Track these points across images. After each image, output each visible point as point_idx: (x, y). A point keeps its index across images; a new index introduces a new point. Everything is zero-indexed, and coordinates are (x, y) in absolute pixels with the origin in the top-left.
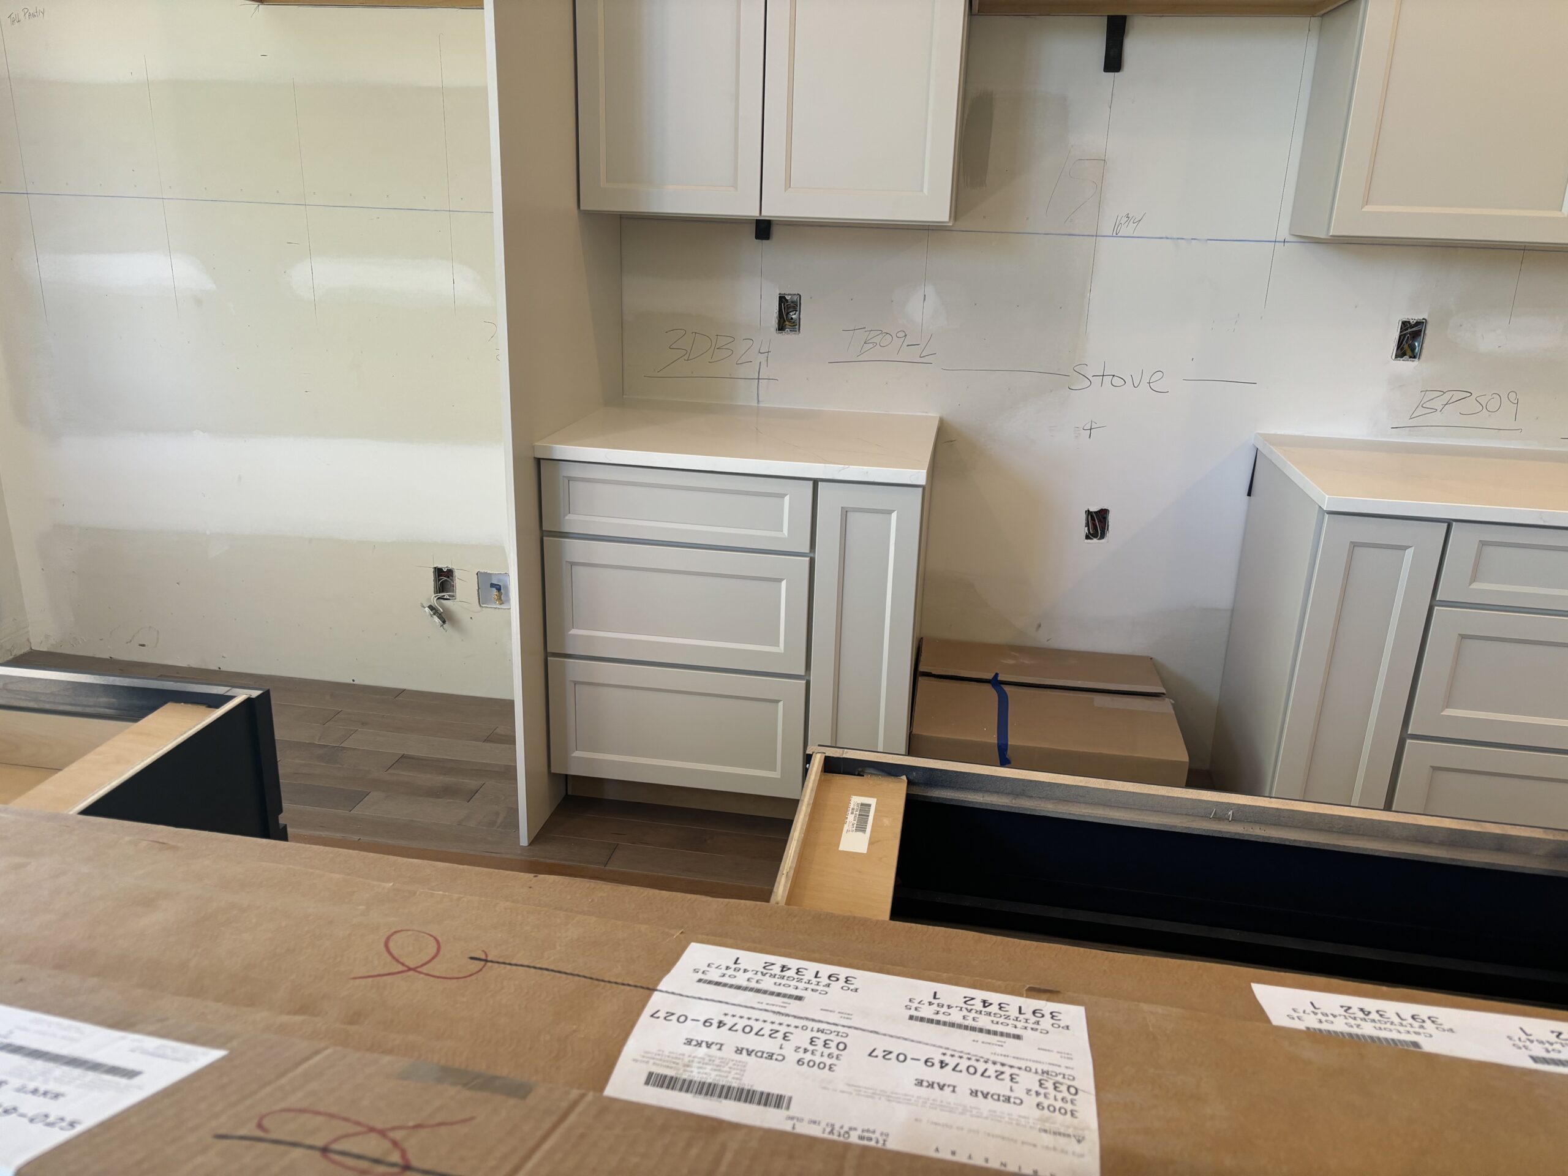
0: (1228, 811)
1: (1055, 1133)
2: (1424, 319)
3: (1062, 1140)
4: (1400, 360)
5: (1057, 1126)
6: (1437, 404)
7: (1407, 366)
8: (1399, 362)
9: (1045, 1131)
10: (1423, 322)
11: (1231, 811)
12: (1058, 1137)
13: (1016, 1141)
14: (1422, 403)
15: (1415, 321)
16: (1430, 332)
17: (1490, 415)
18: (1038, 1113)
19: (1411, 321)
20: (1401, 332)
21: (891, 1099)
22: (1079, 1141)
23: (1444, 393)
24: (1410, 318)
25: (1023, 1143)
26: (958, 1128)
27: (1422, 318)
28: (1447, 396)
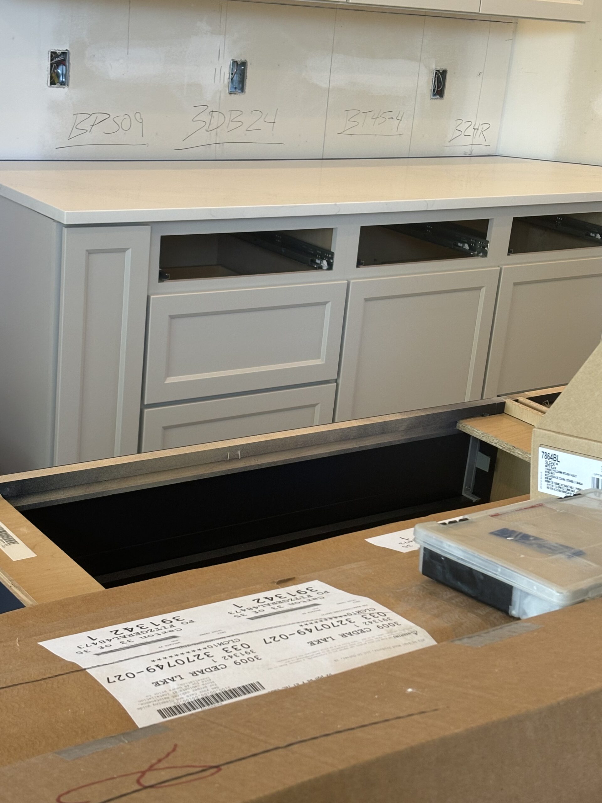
0: (237, 451)
1: (402, 635)
2: (67, 50)
3: (408, 637)
4: (54, 87)
5: (398, 632)
6: (86, 125)
7: (58, 92)
8: (53, 88)
9: (397, 637)
10: (66, 53)
11: (239, 452)
12: (405, 637)
13: (390, 648)
14: (76, 124)
15: (61, 52)
16: (73, 61)
17: (125, 134)
18: (383, 631)
19: (58, 52)
20: (51, 60)
21: (310, 657)
22: (416, 634)
23: (91, 115)
24: (56, 49)
25: (394, 647)
26: (359, 655)
27: (65, 50)
28: (94, 117)
